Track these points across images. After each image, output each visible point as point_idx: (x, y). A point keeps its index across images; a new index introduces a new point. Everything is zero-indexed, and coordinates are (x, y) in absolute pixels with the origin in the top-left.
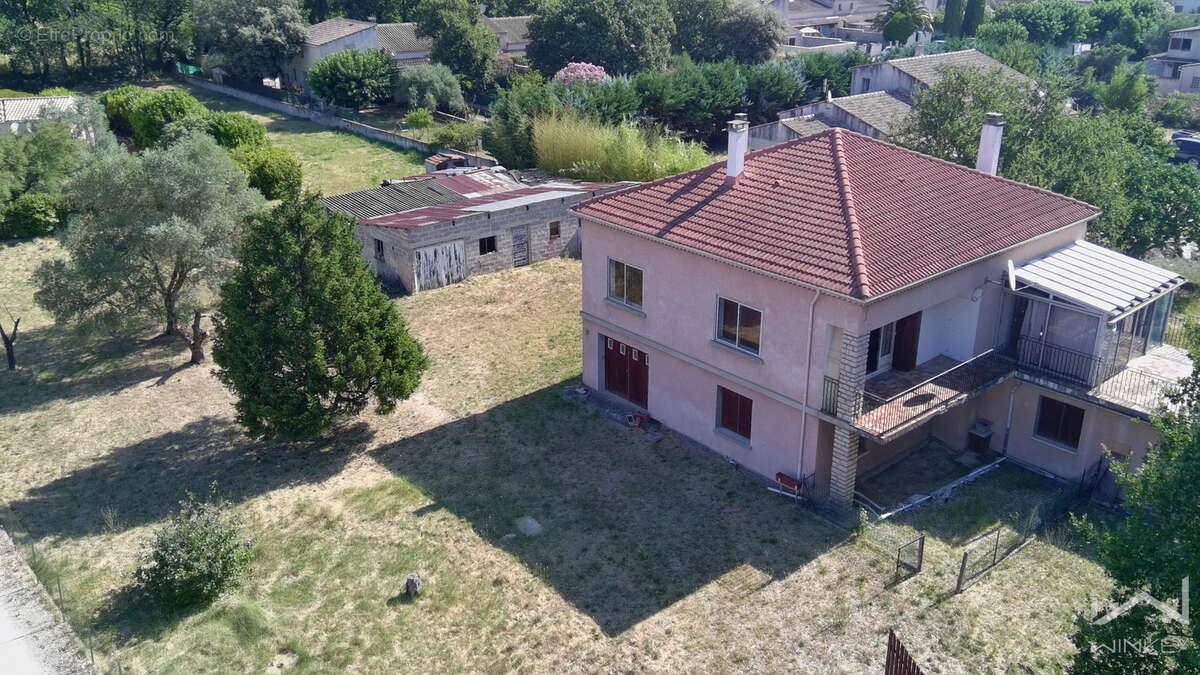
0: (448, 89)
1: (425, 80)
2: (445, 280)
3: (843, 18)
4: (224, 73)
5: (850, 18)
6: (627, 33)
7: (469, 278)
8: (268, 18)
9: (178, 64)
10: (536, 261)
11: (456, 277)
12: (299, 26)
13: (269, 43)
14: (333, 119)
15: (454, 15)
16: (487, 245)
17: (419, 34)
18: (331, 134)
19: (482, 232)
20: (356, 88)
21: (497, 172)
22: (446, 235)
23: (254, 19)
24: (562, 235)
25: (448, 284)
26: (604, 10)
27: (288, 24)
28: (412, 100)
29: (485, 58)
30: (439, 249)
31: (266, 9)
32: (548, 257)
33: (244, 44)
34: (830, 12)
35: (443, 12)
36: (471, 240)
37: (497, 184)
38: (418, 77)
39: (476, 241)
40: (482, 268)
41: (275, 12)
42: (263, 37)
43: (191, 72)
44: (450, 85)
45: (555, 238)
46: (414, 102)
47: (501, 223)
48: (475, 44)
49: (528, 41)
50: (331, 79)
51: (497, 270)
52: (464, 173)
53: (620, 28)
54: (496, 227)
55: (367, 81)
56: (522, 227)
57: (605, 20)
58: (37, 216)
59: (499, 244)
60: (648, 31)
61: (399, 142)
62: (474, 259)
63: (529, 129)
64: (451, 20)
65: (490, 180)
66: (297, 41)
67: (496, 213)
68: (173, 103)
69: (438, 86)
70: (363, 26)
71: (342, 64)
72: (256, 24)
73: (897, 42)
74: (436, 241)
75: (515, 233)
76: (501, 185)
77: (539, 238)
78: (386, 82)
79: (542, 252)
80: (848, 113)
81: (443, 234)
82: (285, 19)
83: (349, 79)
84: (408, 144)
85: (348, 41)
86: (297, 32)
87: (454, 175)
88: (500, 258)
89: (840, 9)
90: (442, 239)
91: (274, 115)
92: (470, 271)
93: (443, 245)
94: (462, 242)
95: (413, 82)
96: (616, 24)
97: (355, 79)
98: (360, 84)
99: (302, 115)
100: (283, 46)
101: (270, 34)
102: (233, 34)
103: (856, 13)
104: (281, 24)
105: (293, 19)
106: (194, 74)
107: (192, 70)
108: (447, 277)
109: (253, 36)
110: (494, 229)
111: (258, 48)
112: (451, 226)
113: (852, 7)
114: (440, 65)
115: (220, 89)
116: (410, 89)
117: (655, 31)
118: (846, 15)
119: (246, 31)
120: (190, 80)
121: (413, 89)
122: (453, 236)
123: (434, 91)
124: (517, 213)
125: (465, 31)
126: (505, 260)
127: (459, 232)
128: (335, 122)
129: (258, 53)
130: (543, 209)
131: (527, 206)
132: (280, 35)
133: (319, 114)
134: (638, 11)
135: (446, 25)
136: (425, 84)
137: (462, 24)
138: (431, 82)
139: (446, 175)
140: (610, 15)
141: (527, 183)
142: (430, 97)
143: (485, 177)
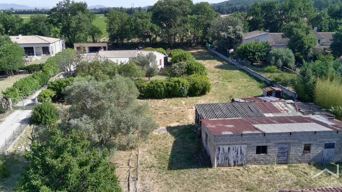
0: (289, 58)
1: (280, 54)
2: (232, 164)
4: (217, 47)
7: (248, 165)
8: (231, 30)
9: (207, 43)
10: (292, 163)
11: (239, 163)
12: (241, 33)
13: (229, 38)
14: (242, 66)
15: (299, 30)
16: (262, 150)
17: (283, 37)
18: (238, 71)
19: (258, 142)
20: (252, 55)
21: (288, 103)
22: (236, 141)
23: (227, 30)
24: (311, 152)
25: (234, 166)
27: (237, 32)
28: (271, 62)
29: (309, 47)
30: (231, 147)
31: (232, 27)
32: (300, 162)
33: (221, 38)
35: (294, 29)
36: (251, 146)
37: (285, 110)
38: (276, 53)
39: (255, 147)
40: (256, 161)
41: (234, 28)
42: (228, 36)
44: (290, 57)
45: (307, 153)
46: (273, 63)
47: (272, 140)
48: (306, 42)
49: (332, 42)
50: (243, 51)
51: (266, 164)
52: (271, 101)
54: (268, 141)
55: (257, 53)
56: (286, 143)
59: (269, 150)
61: (260, 78)
62: (251, 156)
63: (314, 83)
64: (297, 32)
65: (283, 107)
66: (239, 38)
67: (269, 134)
68: (184, 56)
69: (285, 57)
70: (264, 33)
71: (249, 46)
72: (227, 31)
74: (230, 143)
75: (280, 146)
76: (287, 111)
77: (296, 151)
78: (265, 54)
79: (296, 159)
81: (235, 140)
82: (236, 30)
83: (250, 52)
84: (263, 79)
85: (257, 38)
86: (239, 34)
88: (268, 158)
90: (235, 143)
91: (225, 62)
92: (248, 162)
93: (234, 146)
94: (246, 146)
95: (275, 55)
97: (252, 52)
98: (254, 54)
99: (233, 63)
100: (234, 39)
101: (230, 35)
102: (219, 34)
104: (234, 32)
105: (239, 30)
106: (210, 47)
107: (210, 45)
108: (235, 162)
109: (224, 35)
110: (267, 142)
111: (225, 39)
112: (240, 137)
114: (288, 49)
115: (214, 52)
116: (272, 57)
119: (222, 34)
120: (209, 49)
122: (240, 142)
123: (282, 59)
124: (283, 135)
125: (302, 36)
126: (271, 159)
127: (245, 140)
129: (225, 41)
130: (301, 136)
131: (291, 133)
132: (233, 36)
133: (238, 63)
135: (294, 34)
136: (279, 56)
137: (302, 33)
138: (282, 55)
139: (261, 101)
141: (302, 113)
142: (280, 61)
143: (281, 105)
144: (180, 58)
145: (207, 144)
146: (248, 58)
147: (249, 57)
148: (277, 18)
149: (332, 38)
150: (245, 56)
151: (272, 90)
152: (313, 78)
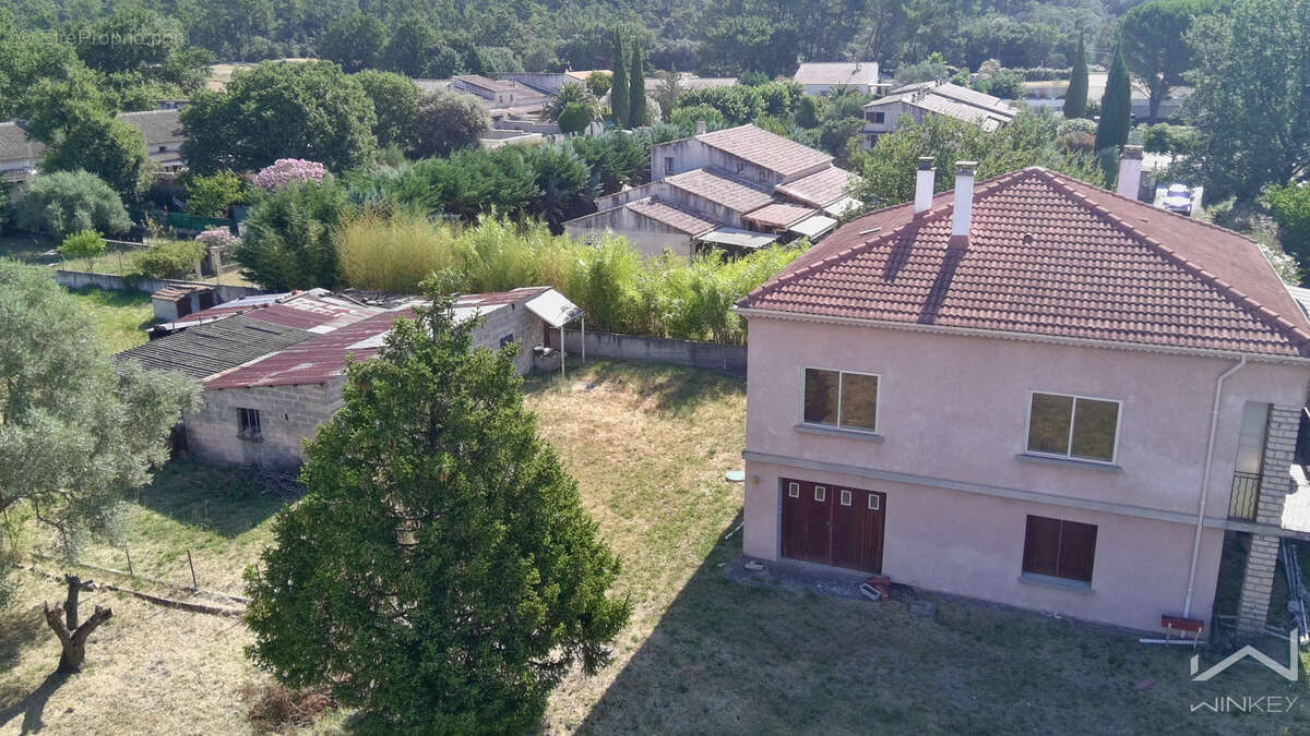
0: (106, 204)
1: (71, 193)
3: (505, 111)
5: (512, 110)
6: (330, 122)
15: (86, 105)
21: (321, 296)
26: (297, 96)
28: (55, 222)
29: (139, 160)
34: (493, 104)
35: (69, 102)
37: (338, 311)
38: (58, 189)
44: (106, 197)
46: (61, 225)
48: (124, 142)
52: (277, 301)
53: (321, 116)
57: (299, 108)
60: (353, 119)
63: (324, 238)
64: (85, 113)
65: (324, 307)
69: (91, 199)
73: (576, 133)
76: (347, 312)
80: (690, 193)
89: (501, 101)
95: (52, 196)
96: (313, 111)
103: (517, 105)
113: (512, 99)
114: (82, 172)
116: (50, 207)
117: (361, 119)
118: (507, 107)
121: (54, 207)
123: (85, 206)
125: (108, 125)
134: (336, 98)
135: (76, 119)
136: (72, 199)
137: (101, 117)
138: (79, 196)
139: (255, 307)
140: (304, 100)
141: (380, 305)
142: (84, 216)
143: (312, 304)
145: (261, 440)
149: (181, 126)
151: (186, 292)
152: (315, 228)
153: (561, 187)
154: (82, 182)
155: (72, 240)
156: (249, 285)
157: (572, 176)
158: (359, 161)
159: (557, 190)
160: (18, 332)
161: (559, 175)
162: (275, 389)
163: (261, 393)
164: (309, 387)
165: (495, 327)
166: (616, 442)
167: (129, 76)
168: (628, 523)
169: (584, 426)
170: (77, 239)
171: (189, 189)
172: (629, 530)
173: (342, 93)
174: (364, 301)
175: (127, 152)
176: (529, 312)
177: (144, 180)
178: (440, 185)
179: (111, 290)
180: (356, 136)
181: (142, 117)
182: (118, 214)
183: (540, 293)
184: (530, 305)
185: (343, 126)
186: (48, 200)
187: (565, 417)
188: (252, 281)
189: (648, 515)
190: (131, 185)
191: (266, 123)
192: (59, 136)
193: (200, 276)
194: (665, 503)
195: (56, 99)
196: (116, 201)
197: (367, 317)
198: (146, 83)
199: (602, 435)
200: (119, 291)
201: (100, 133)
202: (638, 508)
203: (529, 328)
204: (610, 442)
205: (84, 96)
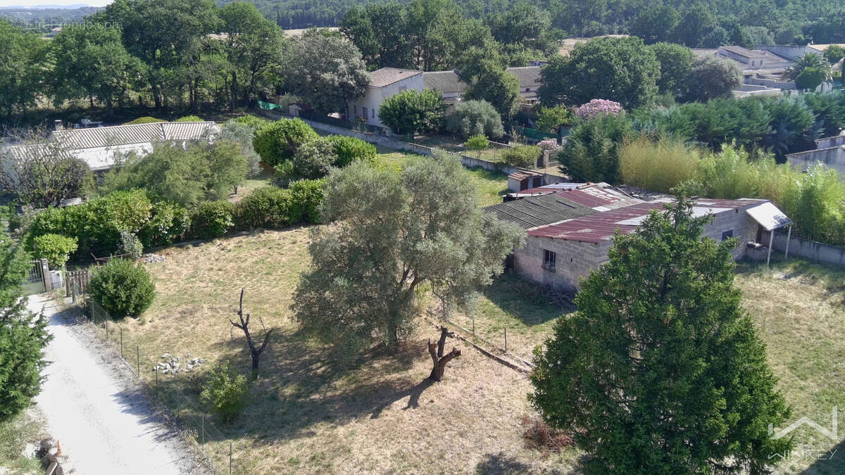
0: (493, 120)
1: (476, 113)
3: (755, 71)
4: (300, 109)
5: (760, 72)
6: (629, 76)
8: (343, 67)
9: (260, 102)
12: (364, 72)
13: (343, 85)
14: (400, 143)
15: (492, 62)
18: (400, 155)
20: (419, 119)
21: (604, 188)
23: (334, 67)
26: (611, 59)
27: (357, 71)
28: (465, 129)
29: (514, 96)
31: (342, 60)
33: (325, 86)
34: (746, 66)
35: (483, 60)
37: (614, 199)
38: (469, 110)
41: (347, 62)
42: (340, 80)
43: (271, 108)
44: (493, 116)
46: (468, 130)
48: (508, 85)
49: (539, 84)
52: (577, 188)
53: (624, 72)
55: (428, 113)
57: (611, 67)
58: (217, 220)
60: (645, 75)
63: (612, 151)
64: (490, 67)
66: (363, 84)
69: (485, 117)
70: (412, 73)
71: (409, 100)
72: (335, 71)
73: (809, 90)
76: (619, 200)
78: (439, 114)
82: (355, 67)
83: (413, 111)
84: (475, 163)
85: (402, 84)
86: (364, 78)
87: (570, 190)
89: (753, 65)
95: (466, 114)
96: (621, 70)
97: (419, 112)
98: (422, 115)
100: (354, 87)
101: (345, 78)
102: (315, 78)
103: (764, 68)
104: (352, 71)
105: (361, 67)
106: (273, 110)
107: (272, 106)
109: (333, 80)
111: (335, 89)
113: (761, 64)
114: (483, 101)
116: (464, 120)
117: (650, 75)
118: (756, 69)
119: (327, 76)
120: (270, 114)
121: (466, 120)
123: (481, 121)
125: (501, 75)
128: (401, 145)
129: (335, 93)
132: (352, 80)
133: (386, 139)
134: (636, 61)
135: (485, 70)
136: (476, 116)
137: (498, 70)
138: (480, 115)
139: (564, 190)
140: (615, 62)
141: (641, 198)
142: (480, 126)
143: (598, 192)
144: (286, 133)
145: (554, 271)
146: (414, 125)
147: (415, 123)
148: (406, 42)
149: (540, 77)
150: (403, 120)
151: (527, 176)
152: (607, 144)
153: (789, 129)
154: (482, 107)
155: (472, 139)
156: (562, 175)
157: (800, 121)
158: (644, 102)
159: (786, 131)
160: (439, 190)
161: (789, 119)
162: (568, 242)
163: (559, 243)
164: (588, 244)
165: (720, 224)
166: (802, 322)
167: (516, 46)
168: (803, 383)
169: (778, 305)
170: (474, 139)
171: (539, 115)
172: (802, 389)
173: (640, 58)
174: (631, 194)
175: (508, 91)
176: (749, 216)
177: (515, 107)
178: (697, 121)
179: (487, 170)
180: (645, 86)
181: (519, 70)
182: (499, 126)
183: (759, 204)
184: (750, 211)
185: (638, 79)
186: (463, 116)
187: (764, 295)
188: (565, 173)
189: (819, 381)
190: (507, 110)
191: (590, 75)
192: (475, 80)
193: (536, 167)
194: (835, 375)
195: (477, 58)
196: (498, 120)
197: (631, 204)
198: (525, 50)
199: (792, 314)
200: (492, 171)
201: (496, 78)
202: (812, 374)
203: (746, 228)
204: (797, 320)
205: (491, 57)
